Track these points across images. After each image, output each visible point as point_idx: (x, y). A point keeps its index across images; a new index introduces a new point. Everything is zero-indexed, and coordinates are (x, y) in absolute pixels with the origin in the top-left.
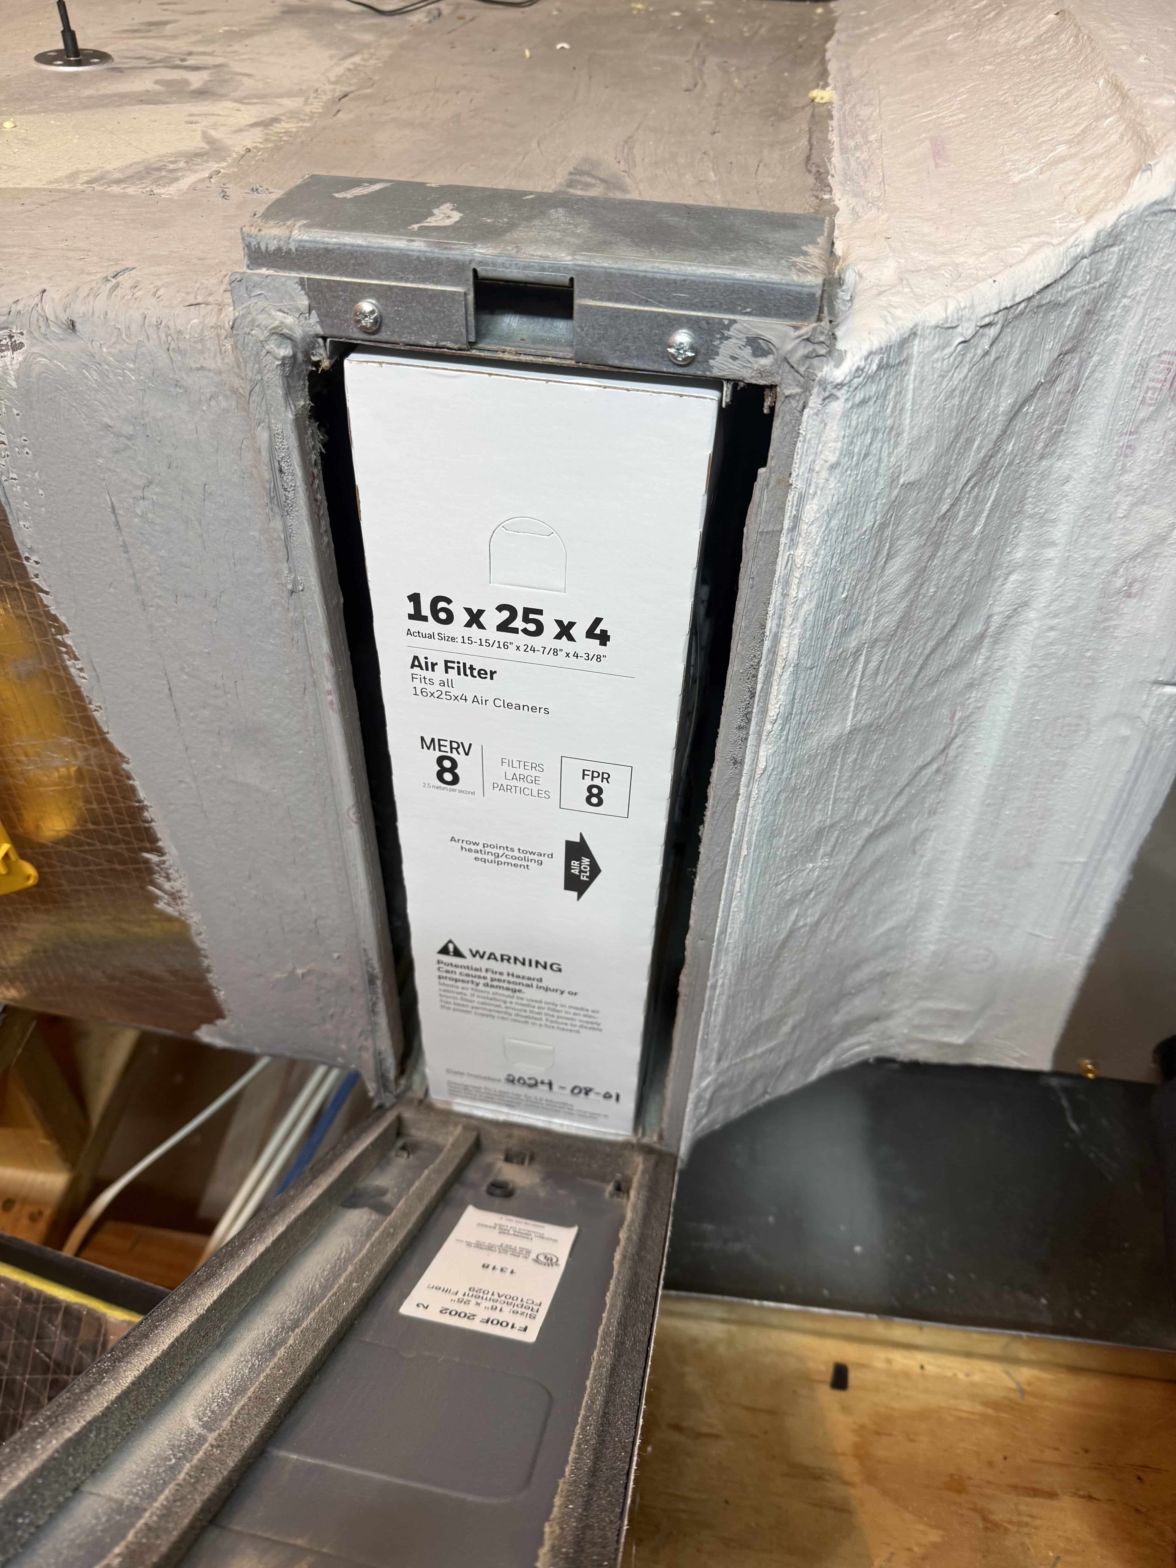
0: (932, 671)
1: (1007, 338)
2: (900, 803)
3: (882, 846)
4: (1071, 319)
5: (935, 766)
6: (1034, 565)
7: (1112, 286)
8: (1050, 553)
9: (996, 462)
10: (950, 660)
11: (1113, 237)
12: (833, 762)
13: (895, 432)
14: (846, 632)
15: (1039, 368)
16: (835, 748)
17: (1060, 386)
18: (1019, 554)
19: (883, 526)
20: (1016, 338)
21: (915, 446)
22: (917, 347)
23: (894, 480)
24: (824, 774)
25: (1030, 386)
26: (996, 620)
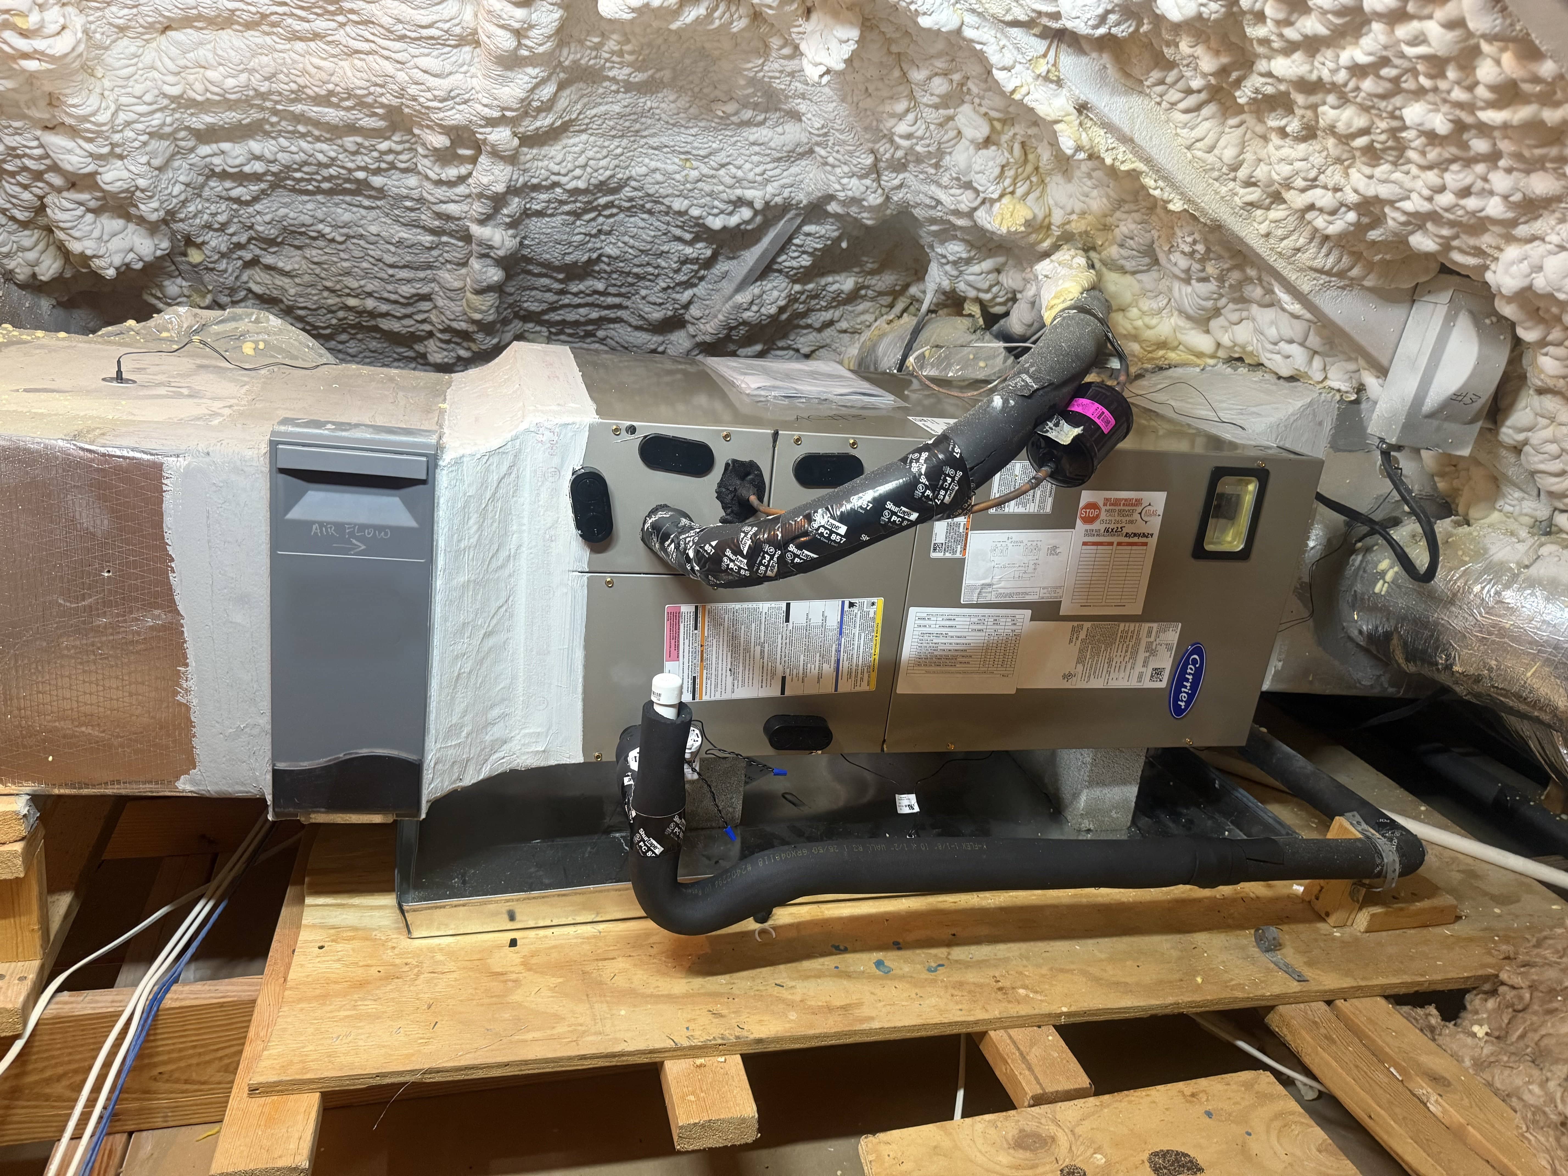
0: (494, 565)
1: (491, 460)
2: (494, 621)
3: (491, 642)
4: (510, 457)
5: (504, 608)
6: (520, 532)
7: (520, 450)
8: (524, 528)
9: (497, 495)
10: (500, 563)
11: (516, 437)
12: (463, 593)
13: (463, 481)
14: (459, 541)
15: (504, 469)
16: (463, 586)
17: (513, 475)
18: (515, 528)
19: (464, 507)
20: (495, 459)
21: (469, 485)
22: (465, 459)
23: (465, 494)
24: (461, 597)
25: (502, 474)
26: (513, 551)
